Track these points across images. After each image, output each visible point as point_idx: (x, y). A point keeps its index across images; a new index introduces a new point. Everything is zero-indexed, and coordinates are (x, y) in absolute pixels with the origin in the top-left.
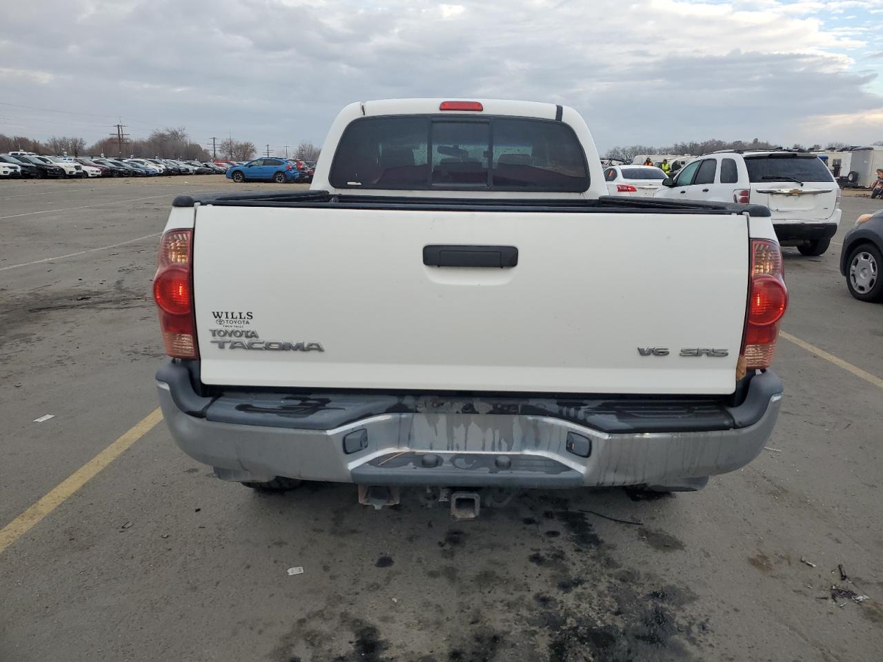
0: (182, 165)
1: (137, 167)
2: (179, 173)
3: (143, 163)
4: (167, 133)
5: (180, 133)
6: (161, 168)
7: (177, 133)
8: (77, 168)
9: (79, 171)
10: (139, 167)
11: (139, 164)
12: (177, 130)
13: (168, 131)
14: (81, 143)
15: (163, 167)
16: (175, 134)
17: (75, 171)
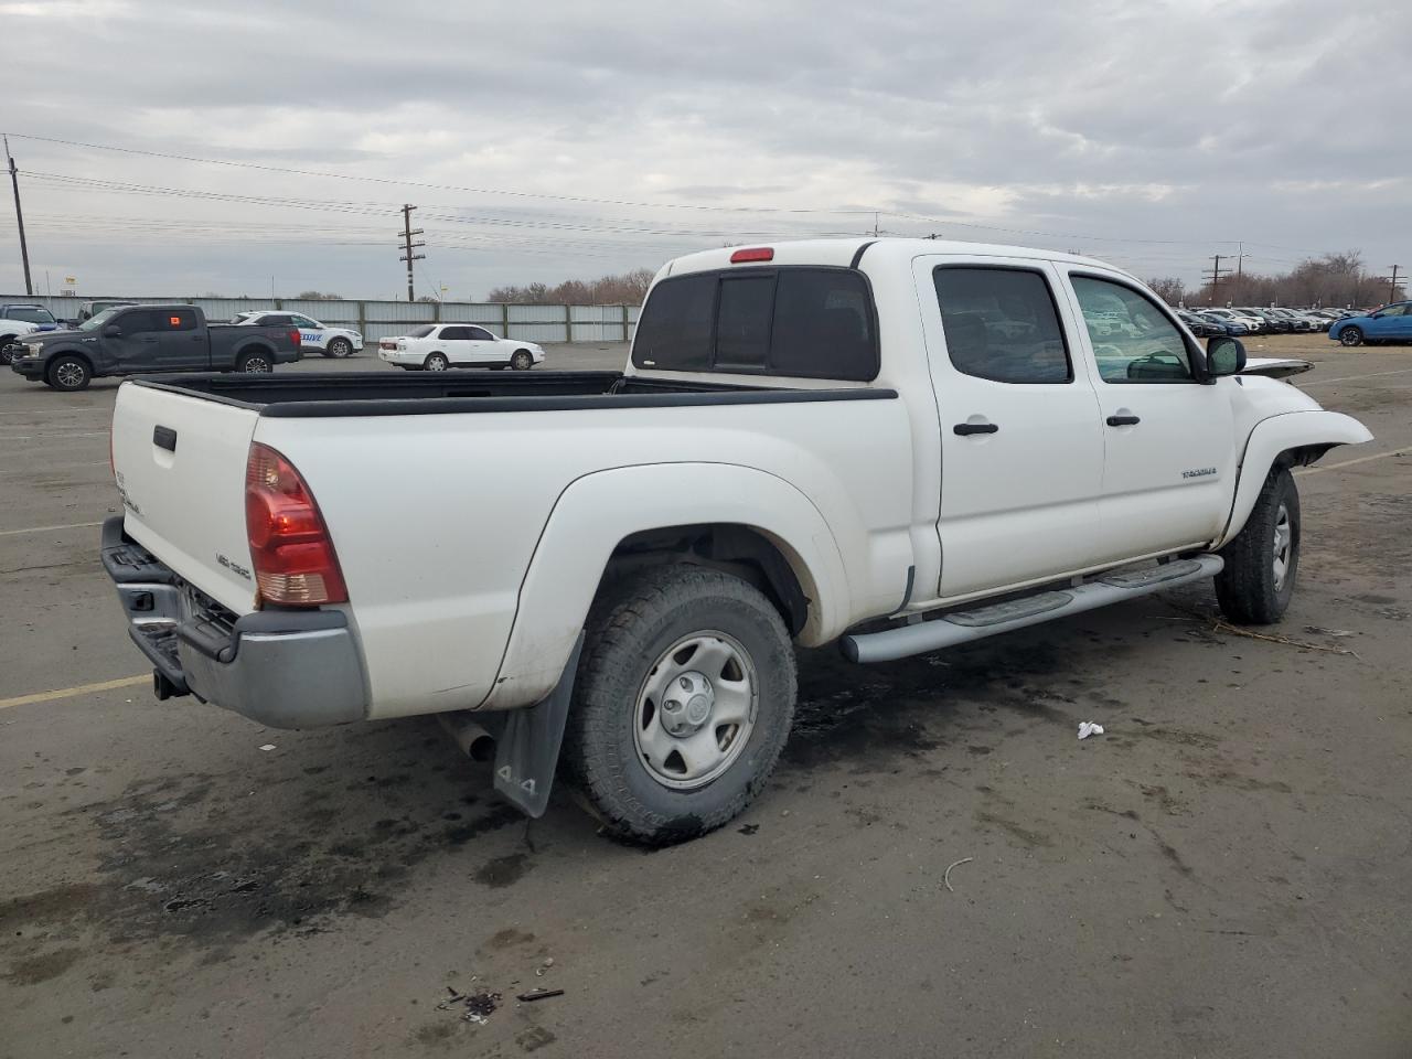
0: (1300, 316)
1: (1216, 321)
2: (1290, 329)
3: (1226, 315)
4: (1326, 262)
5: (1349, 261)
6: (1256, 323)
7: (1344, 261)
8: (1112, 326)
9: (1115, 331)
10: (1218, 322)
11: (1219, 318)
12: (1345, 255)
13: (1329, 258)
14: (1177, 286)
15: (1260, 320)
16: (1340, 264)
17: (1109, 331)
